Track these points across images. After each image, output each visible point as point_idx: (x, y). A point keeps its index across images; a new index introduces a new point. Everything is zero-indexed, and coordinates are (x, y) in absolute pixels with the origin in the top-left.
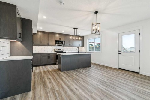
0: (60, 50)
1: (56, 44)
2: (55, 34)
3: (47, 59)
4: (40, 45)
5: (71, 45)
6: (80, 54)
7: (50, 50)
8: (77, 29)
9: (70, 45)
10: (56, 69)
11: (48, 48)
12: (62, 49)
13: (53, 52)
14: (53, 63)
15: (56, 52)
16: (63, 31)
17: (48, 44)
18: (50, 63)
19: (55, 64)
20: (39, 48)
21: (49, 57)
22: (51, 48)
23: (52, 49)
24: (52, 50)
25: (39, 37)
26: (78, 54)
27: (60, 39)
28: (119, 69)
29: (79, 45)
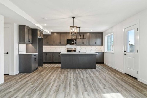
1: (67, 43)
3: (58, 58)
6: (81, 53)
8: (80, 27)
9: (83, 44)
11: (61, 47)
22: (64, 47)
24: (65, 50)
25: (52, 37)
26: (79, 53)
28: (125, 73)
29: (96, 43)
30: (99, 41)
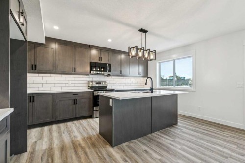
0: (100, 83)
1: (91, 70)
2: (89, 47)
3: (71, 107)
4: (54, 71)
5: (124, 73)
7: (78, 85)
8: (145, 32)
9: (121, 74)
10: (95, 134)
12: (105, 82)
14: (86, 114)
15: (91, 88)
16: (110, 40)
17: (74, 71)
18: (78, 116)
19: (91, 117)
20: (53, 78)
21: (75, 102)
23: (83, 82)
24: (82, 85)
27: (101, 59)
29: (139, 74)
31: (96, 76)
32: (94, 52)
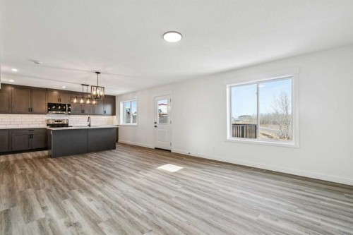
0: (60, 121)
1: (49, 110)
2: (47, 91)
3: (27, 140)
4: (11, 112)
8: (87, 85)
9: (83, 113)
12: (66, 120)
13: (44, 126)
16: (64, 87)
17: (30, 111)
21: (31, 136)
23: (42, 120)
24: (41, 123)
25: (6, 95)
27: (59, 100)
28: (155, 148)
29: (105, 112)
30: (108, 108)
31: (56, 115)
32: (55, 93)
